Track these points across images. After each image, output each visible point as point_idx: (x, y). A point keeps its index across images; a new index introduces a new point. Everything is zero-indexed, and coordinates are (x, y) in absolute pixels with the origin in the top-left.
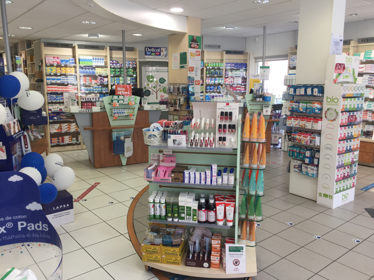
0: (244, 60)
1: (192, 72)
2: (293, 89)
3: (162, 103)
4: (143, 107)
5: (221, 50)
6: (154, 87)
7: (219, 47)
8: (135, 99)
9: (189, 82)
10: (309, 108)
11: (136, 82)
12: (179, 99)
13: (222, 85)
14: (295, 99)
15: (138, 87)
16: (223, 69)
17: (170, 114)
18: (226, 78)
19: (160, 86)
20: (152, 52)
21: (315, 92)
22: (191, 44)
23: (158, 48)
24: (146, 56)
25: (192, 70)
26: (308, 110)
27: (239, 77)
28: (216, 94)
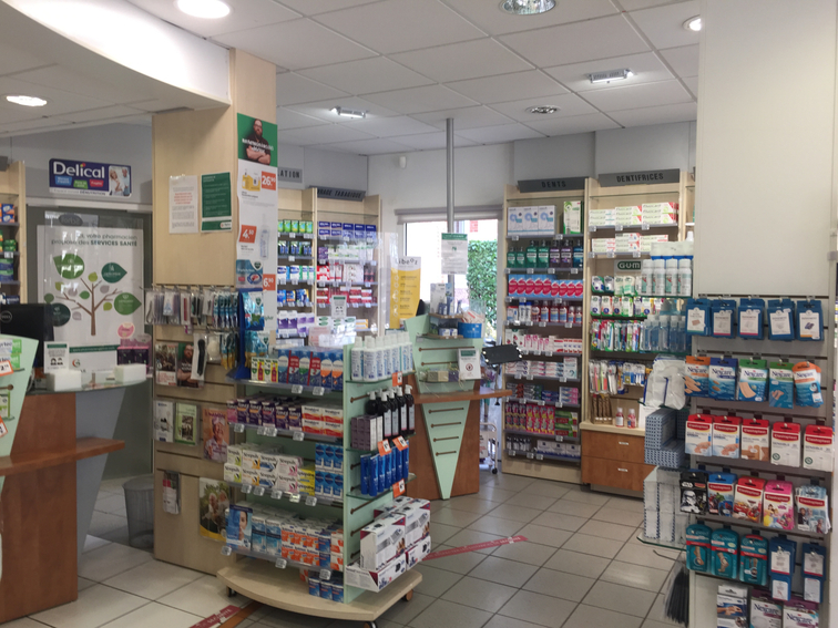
0: (366, 216)
1: (250, 245)
2: (702, 313)
3: (126, 356)
4: (50, 379)
5: (302, 186)
6: (84, 295)
7: (296, 175)
8: (16, 352)
9: (242, 281)
10: (779, 387)
11: (15, 276)
12: (202, 344)
13: (309, 288)
14: (695, 348)
15: (24, 299)
16: (310, 240)
17: (161, 397)
18: (319, 265)
19: (105, 289)
20: (75, 178)
21: (809, 326)
22: (247, 146)
23: (98, 166)
24: (54, 190)
25: (252, 239)
26: (776, 395)
27: (357, 263)
28: (294, 315)
